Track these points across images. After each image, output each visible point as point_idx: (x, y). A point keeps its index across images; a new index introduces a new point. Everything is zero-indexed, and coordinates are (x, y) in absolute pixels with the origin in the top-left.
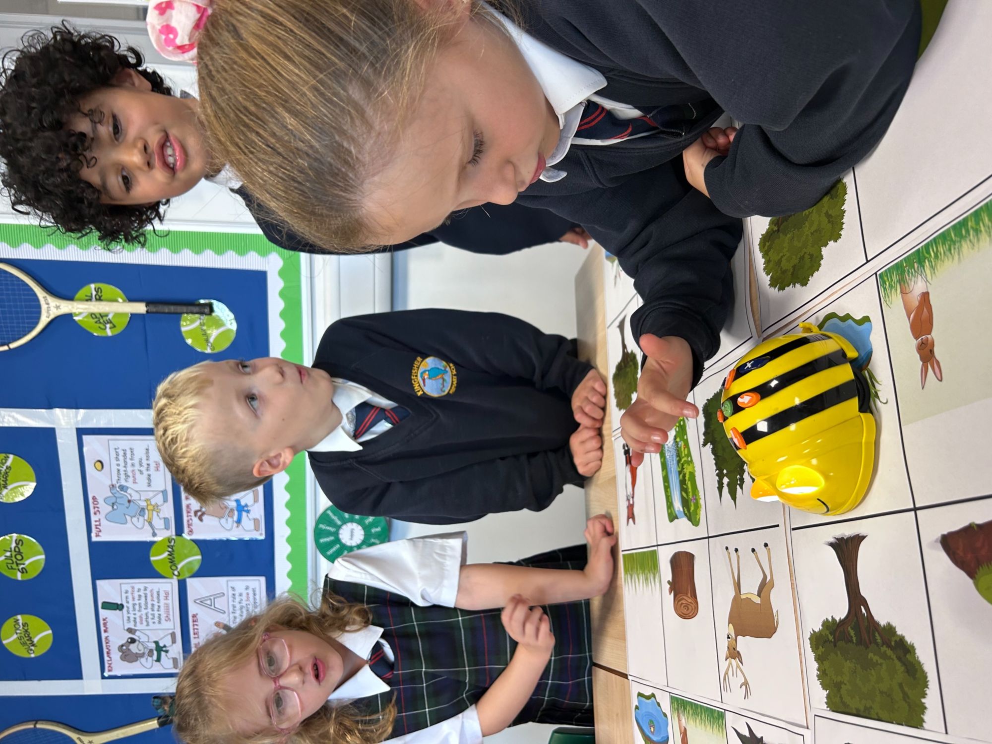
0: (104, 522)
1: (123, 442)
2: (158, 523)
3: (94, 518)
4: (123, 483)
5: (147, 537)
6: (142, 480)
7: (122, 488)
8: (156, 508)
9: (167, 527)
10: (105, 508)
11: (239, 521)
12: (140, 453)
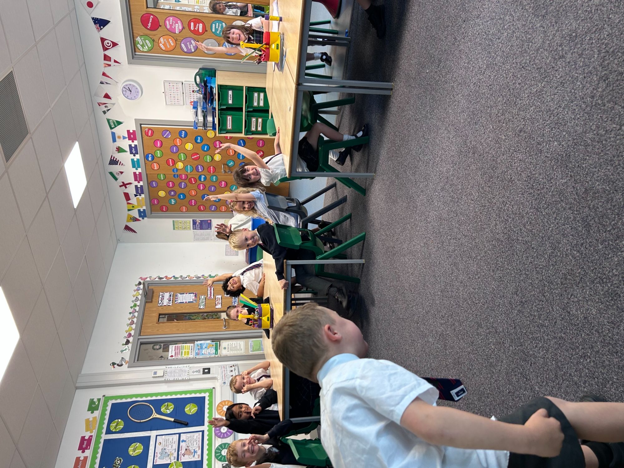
0: (158, 459)
1: (167, 437)
2: (172, 458)
3: (155, 458)
4: (165, 448)
5: (169, 462)
6: (170, 446)
7: (165, 449)
8: (173, 454)
9: (174, 459)
10: (159, 455)
11: (194, 456)
12: (171, 440)
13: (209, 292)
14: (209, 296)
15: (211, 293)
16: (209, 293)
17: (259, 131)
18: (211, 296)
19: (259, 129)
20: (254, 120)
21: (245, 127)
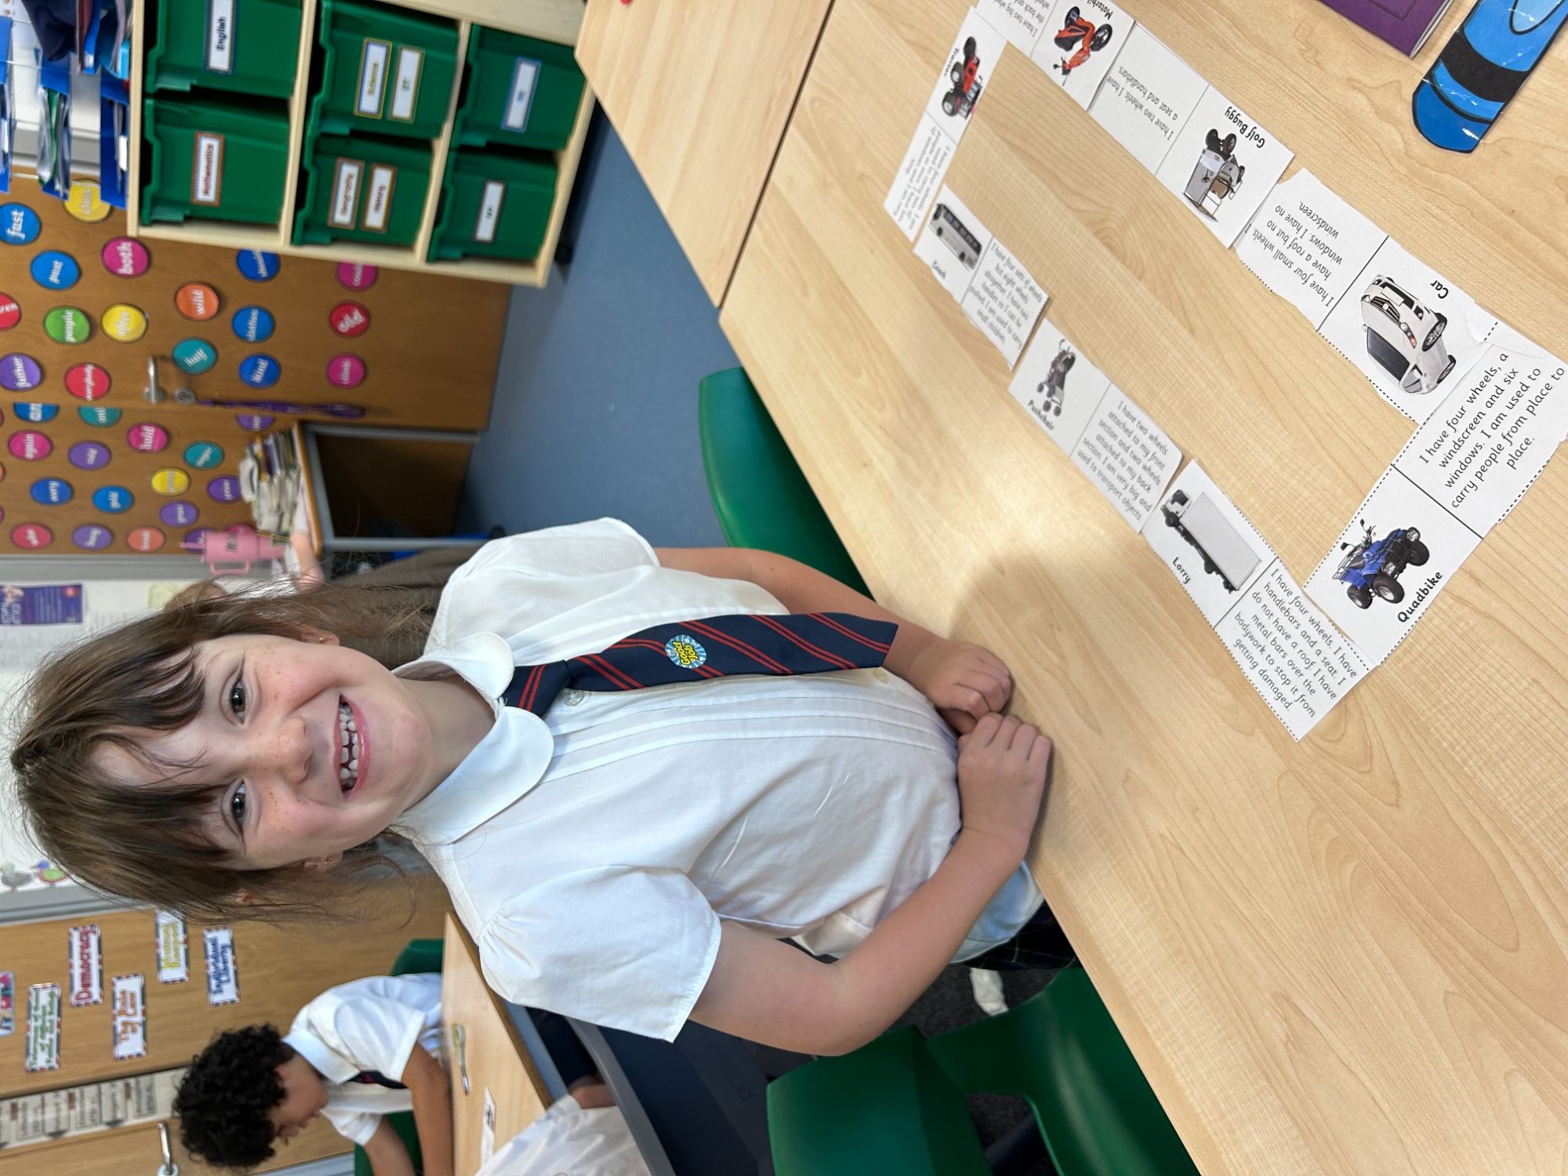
13: (77, 961)
14: (78, 986)
15: (86, 966)
16: (77, 972)
17: (373, 231)
18: (86, 985)
19: (375, 219)
20: (349, 172)
21: (299, 203)
